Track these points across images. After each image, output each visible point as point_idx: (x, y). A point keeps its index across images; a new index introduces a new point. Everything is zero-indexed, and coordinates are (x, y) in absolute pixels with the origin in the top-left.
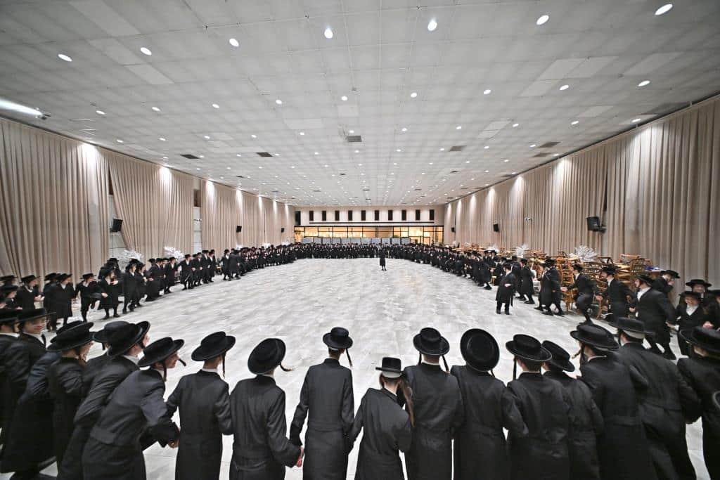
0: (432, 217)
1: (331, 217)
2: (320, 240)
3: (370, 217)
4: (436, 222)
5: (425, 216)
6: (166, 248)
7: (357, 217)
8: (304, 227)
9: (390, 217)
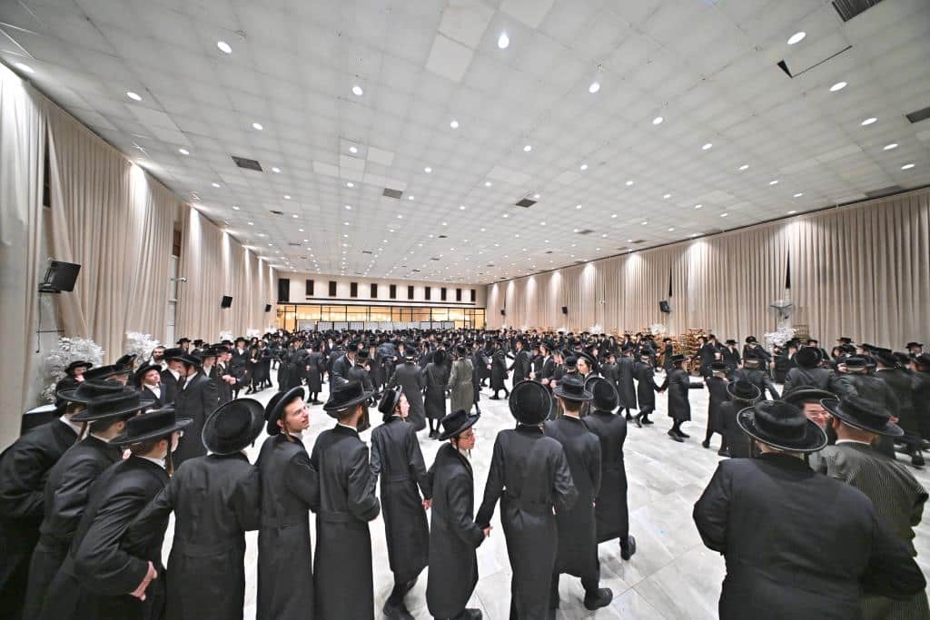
0: (473, 298)
1: (343, 291)
2: (331, 324)
3: (402, 293)
4: (478, 303)
5: (466, 296)
6: (130, 335)
7: (383, 292)
8: (296, 304)
9: (428, 296)
